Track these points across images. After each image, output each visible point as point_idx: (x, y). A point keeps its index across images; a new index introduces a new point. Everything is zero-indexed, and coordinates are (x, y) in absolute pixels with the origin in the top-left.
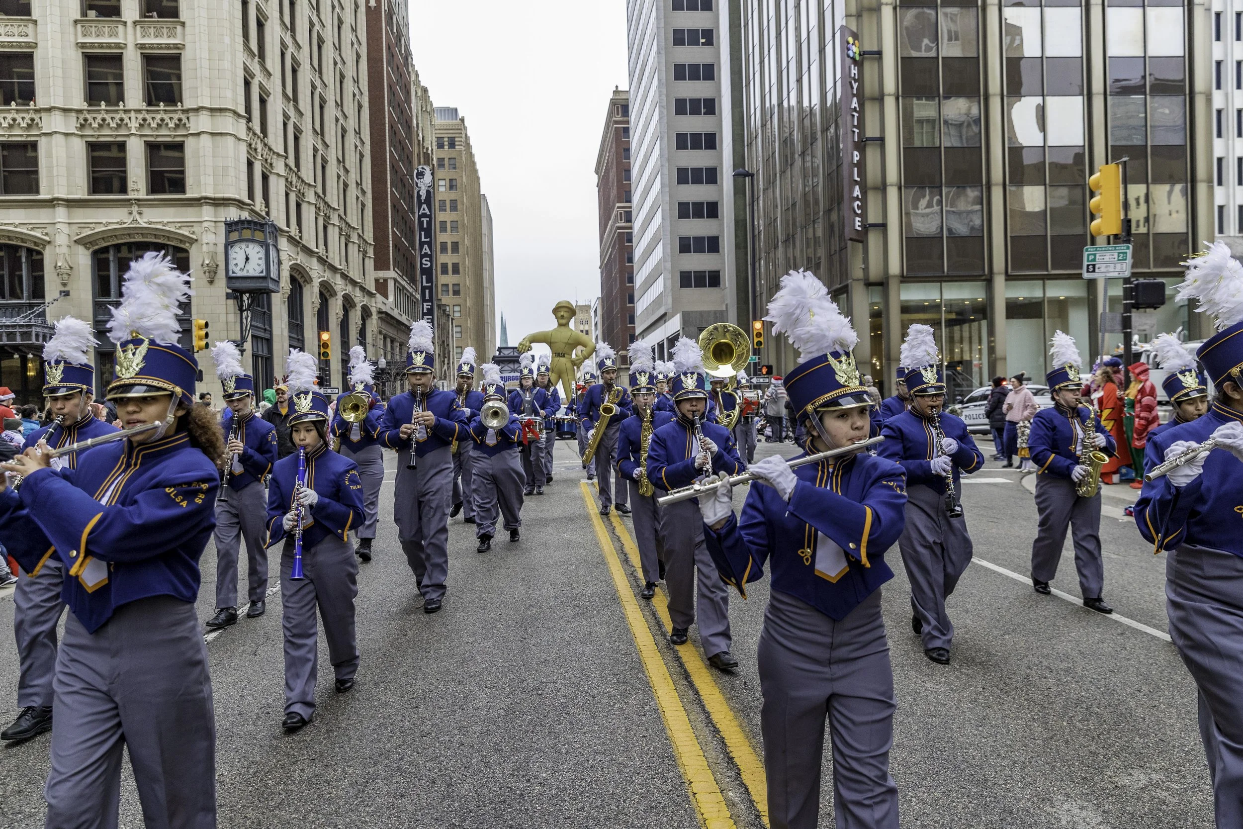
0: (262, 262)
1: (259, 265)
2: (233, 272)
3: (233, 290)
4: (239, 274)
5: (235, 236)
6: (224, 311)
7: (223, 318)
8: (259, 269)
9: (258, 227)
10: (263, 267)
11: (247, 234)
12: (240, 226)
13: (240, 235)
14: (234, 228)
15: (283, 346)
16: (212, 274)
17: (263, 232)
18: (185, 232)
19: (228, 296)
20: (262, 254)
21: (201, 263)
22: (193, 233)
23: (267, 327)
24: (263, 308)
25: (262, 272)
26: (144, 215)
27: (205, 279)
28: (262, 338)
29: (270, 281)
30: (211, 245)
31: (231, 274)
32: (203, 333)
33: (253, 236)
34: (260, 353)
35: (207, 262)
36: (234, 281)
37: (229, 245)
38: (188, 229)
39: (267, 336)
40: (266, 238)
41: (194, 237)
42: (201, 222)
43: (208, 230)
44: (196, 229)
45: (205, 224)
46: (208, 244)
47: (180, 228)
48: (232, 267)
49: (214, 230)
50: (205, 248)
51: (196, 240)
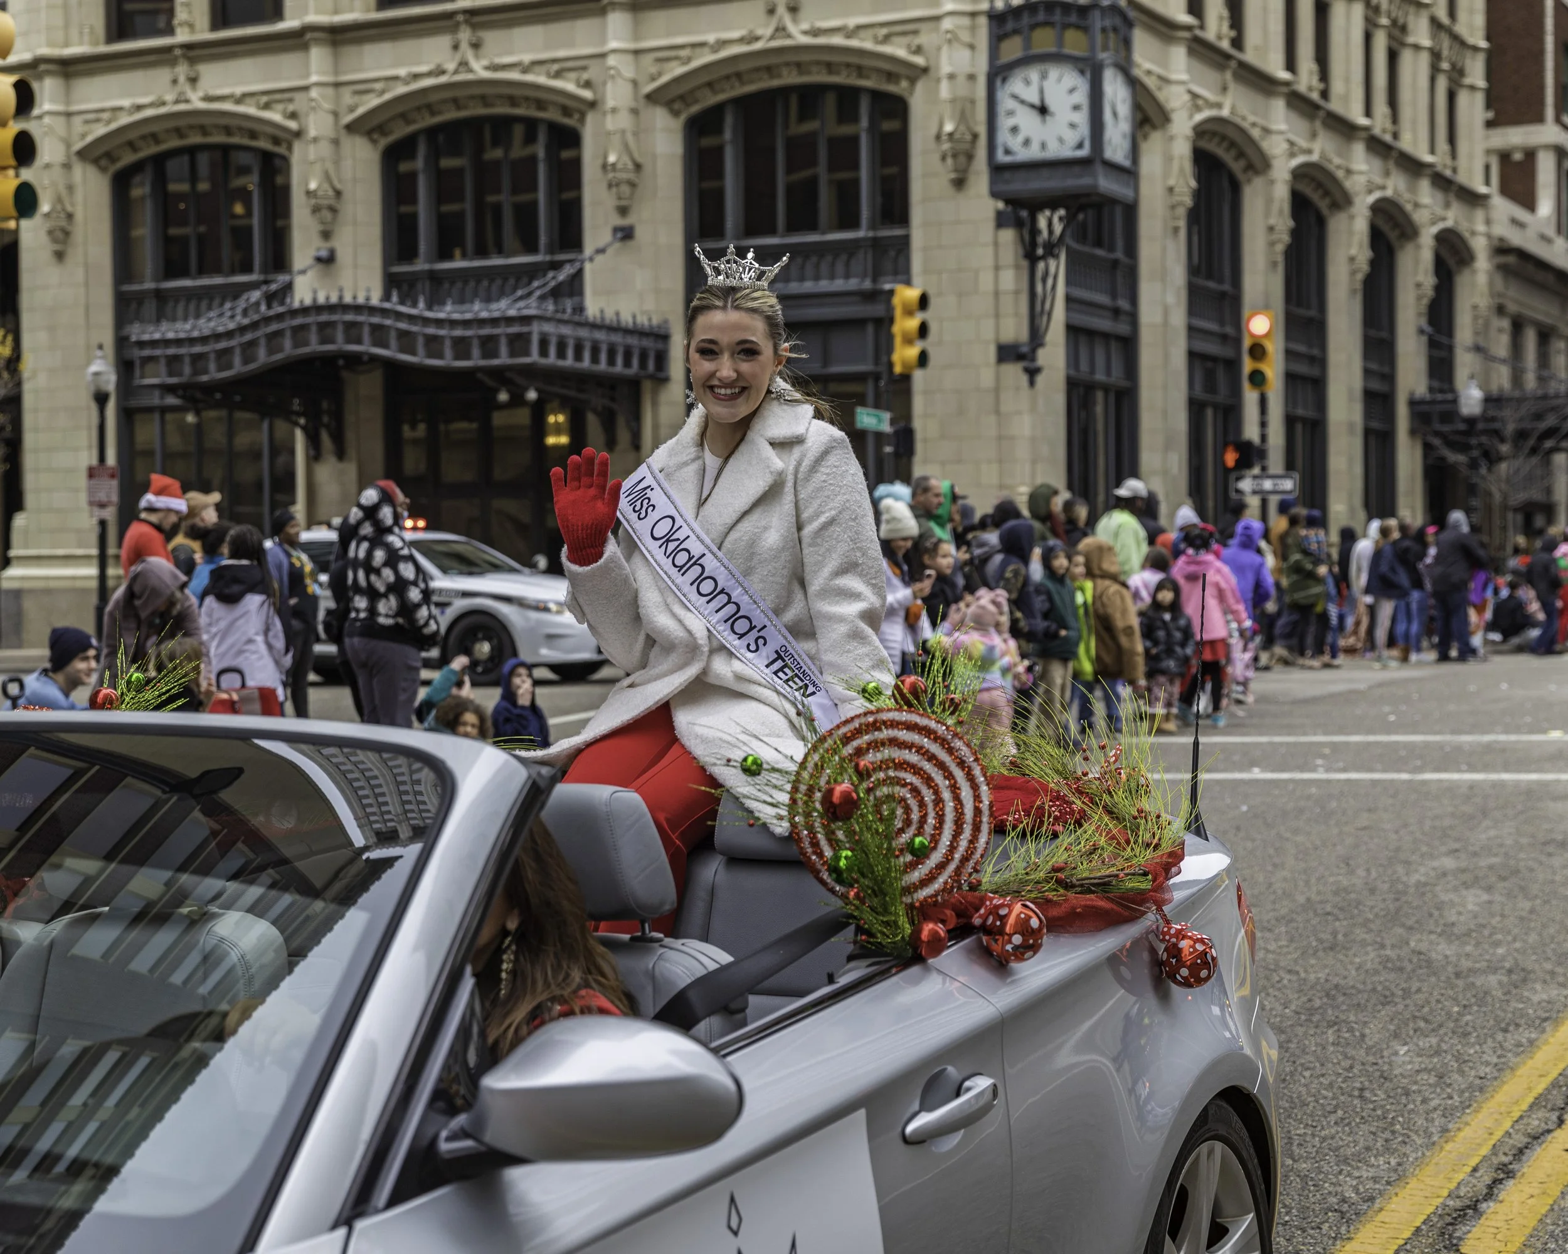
0: (1082, 118)
1: (1073, 126)
2: (1008, 152)
3: (1008, 202)
4: (1023, 155)
5: (1012, 49)
6: (989, 261)
7: (986, 281)
8: (1072, 138)
9: (1073, 18)
10: (1084, 130)
11: (1044, 39)
12: (1026, 20)
13: (1027, 45)
14: (1010, 25)
15: (1166, 356)
16: (962, 159)
17: (1085, 29)
18: (898, 50)
19: (1001, 221)
20: (1081, 96)
21: (933, 131)
22: (918, 50)
23: (1123, 304)
24: (1111, 248)
25: (1080, 146)
26: (803, 14)
27: (945, 174)
28: (1106, 336)
29: (1099, 169)
30: (961, 80)
31: (1001, 158)
32: (913, 323)
33: (1060, 42)
34: (1100, 376)
35: (949, 127)
36: (1007, 175)
37: (998, 73)
38: (905, 40)
39: (1123, 328)
40: (1092, 48)
41: (919, 60)
42: (937, 19)
43: (952, 39)
44: (925, 38)
45: (947, 24)
46: (951, 77)
47: (887, 39)
48: (1004, 137)
49: (965, 37)
50: (945, 90)
51: (925, 70)
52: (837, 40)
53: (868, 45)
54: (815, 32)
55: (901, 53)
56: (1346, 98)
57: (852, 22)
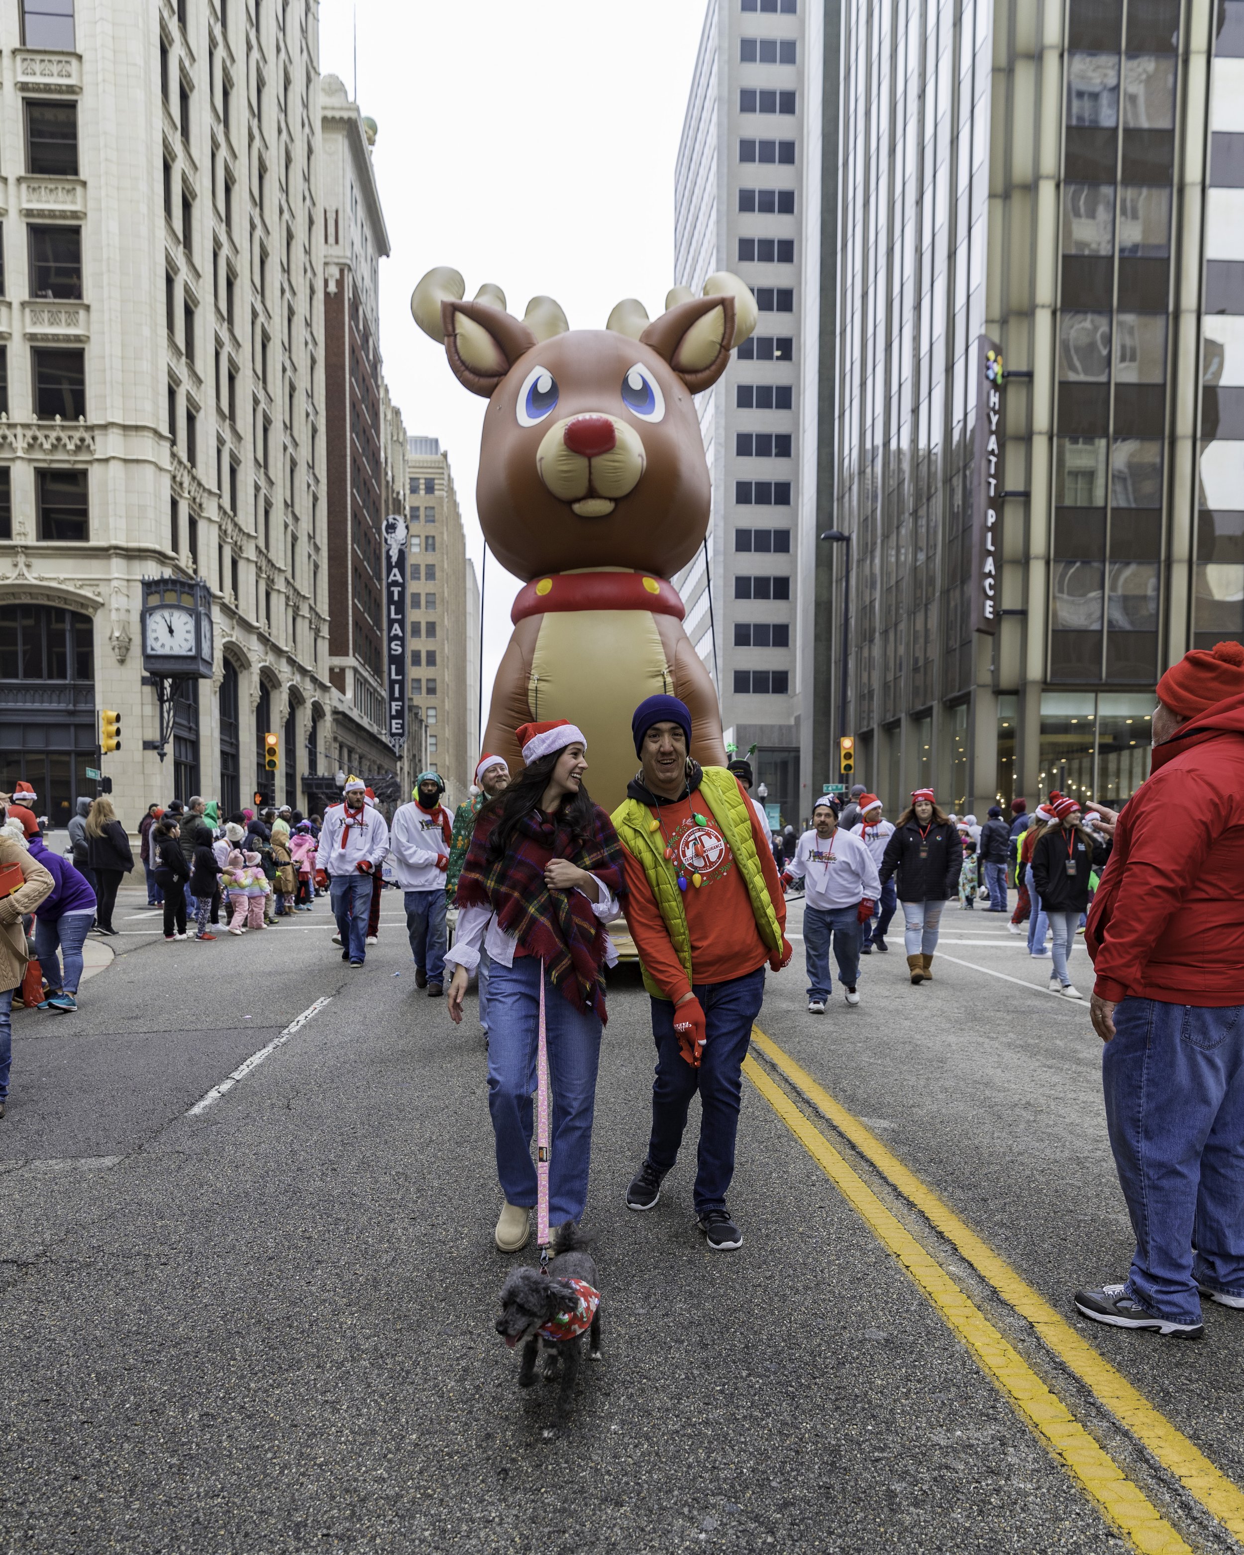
0: (192, 635)
1: (186, 640)
2: (153, 649)
3: (151, 673)
4: (160, 652)
5: (155, 600)
6: (139, 701)
7: (137, 710)
8: (187, 646)
9: (186, 589)
10: (193, 643)
11: (171, 598)
12: (162, 587)
13: (162, 599)
14: (153, 589)
15: (212, 751)
16: (124, 650)
17: (192, 596)
18: (87, 592)
19: (144, 681)
20: (190, 627)
21: (108, 635)
22: (99, 594)
23: (193, 725)
25: (191, 650)
27: (113, 657)
29: (200, 662)
30: (123, 612)
31: (149, 651)
33: (179, 601)
35: (117, 634)
36: (153, 660)
37: (146, 613)
38: (92, 589)
39: (193, 737)
40: (196, 604)
41: (100, 599)
42: (109, 580)
43: (118, 591)
44: (103, 589)
45: (115, 583)
46: (118, 610)
47: (81, 587)
48: (150, 642)
49: (125, 591)
50: (114, 616)
51: (103, 605)
52: (54, 584)
53: (71, 589)
54: (42, 579)
55: (90, 595)
56: (278, 637)
57: (62, 576)
